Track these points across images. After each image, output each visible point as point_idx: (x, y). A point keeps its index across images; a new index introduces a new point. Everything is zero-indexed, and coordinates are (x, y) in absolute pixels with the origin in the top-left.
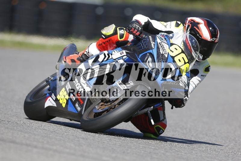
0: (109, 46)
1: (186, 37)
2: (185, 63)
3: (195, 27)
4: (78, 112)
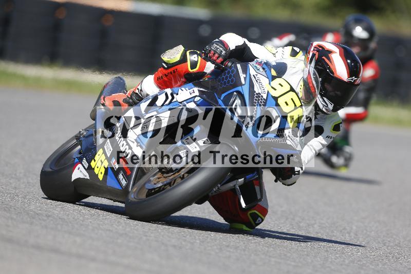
0: (175, 80)
3: (323, 57)
4: (122, 188)
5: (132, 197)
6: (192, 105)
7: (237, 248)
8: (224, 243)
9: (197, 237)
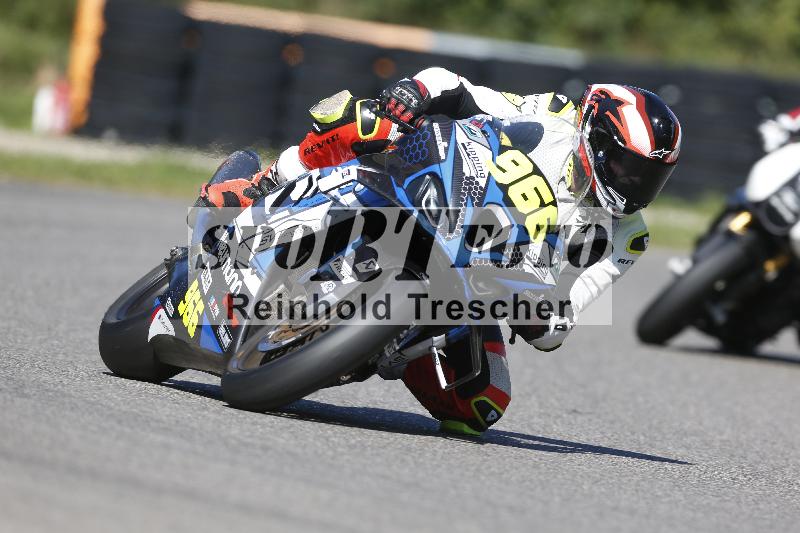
0: (335, 154)
1: (582, 142)
2: (543, 205)
3: (608, 113)
4: (223, 351)
5: (234, 366)
6: (349, 200)
7: (632, 512)
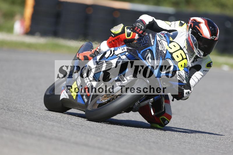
0: (118, 43)
1: (189, 35)
2: (183, 59)
3: (196, 26)
5: (89, 108)
6: (124, 57)
8: (183, 140)
9: (167, 137)
